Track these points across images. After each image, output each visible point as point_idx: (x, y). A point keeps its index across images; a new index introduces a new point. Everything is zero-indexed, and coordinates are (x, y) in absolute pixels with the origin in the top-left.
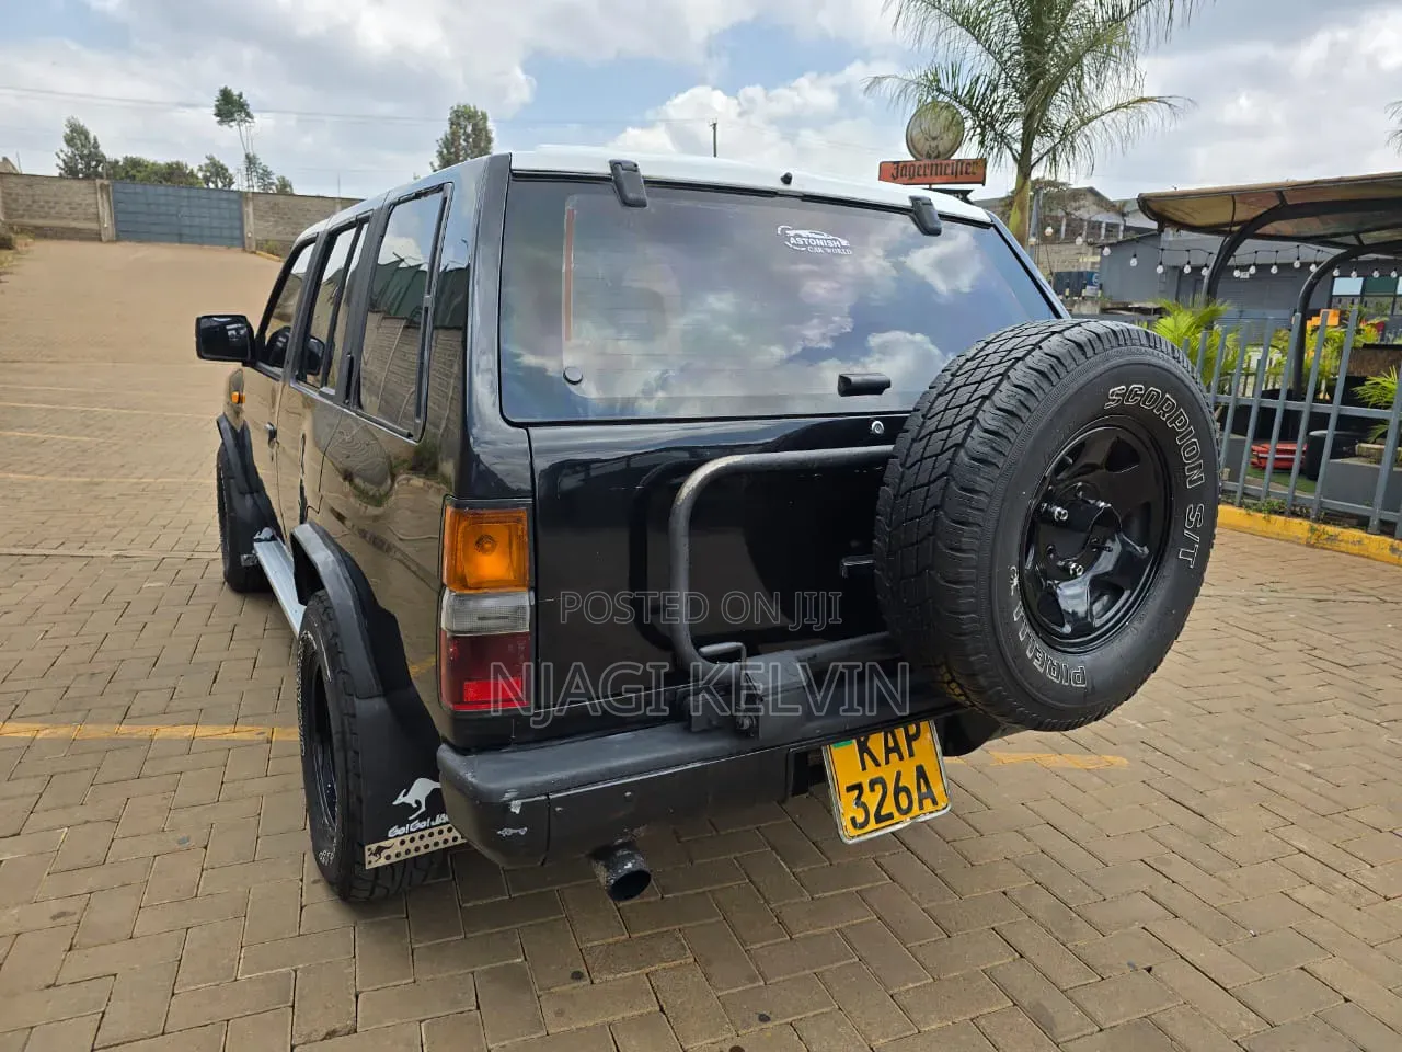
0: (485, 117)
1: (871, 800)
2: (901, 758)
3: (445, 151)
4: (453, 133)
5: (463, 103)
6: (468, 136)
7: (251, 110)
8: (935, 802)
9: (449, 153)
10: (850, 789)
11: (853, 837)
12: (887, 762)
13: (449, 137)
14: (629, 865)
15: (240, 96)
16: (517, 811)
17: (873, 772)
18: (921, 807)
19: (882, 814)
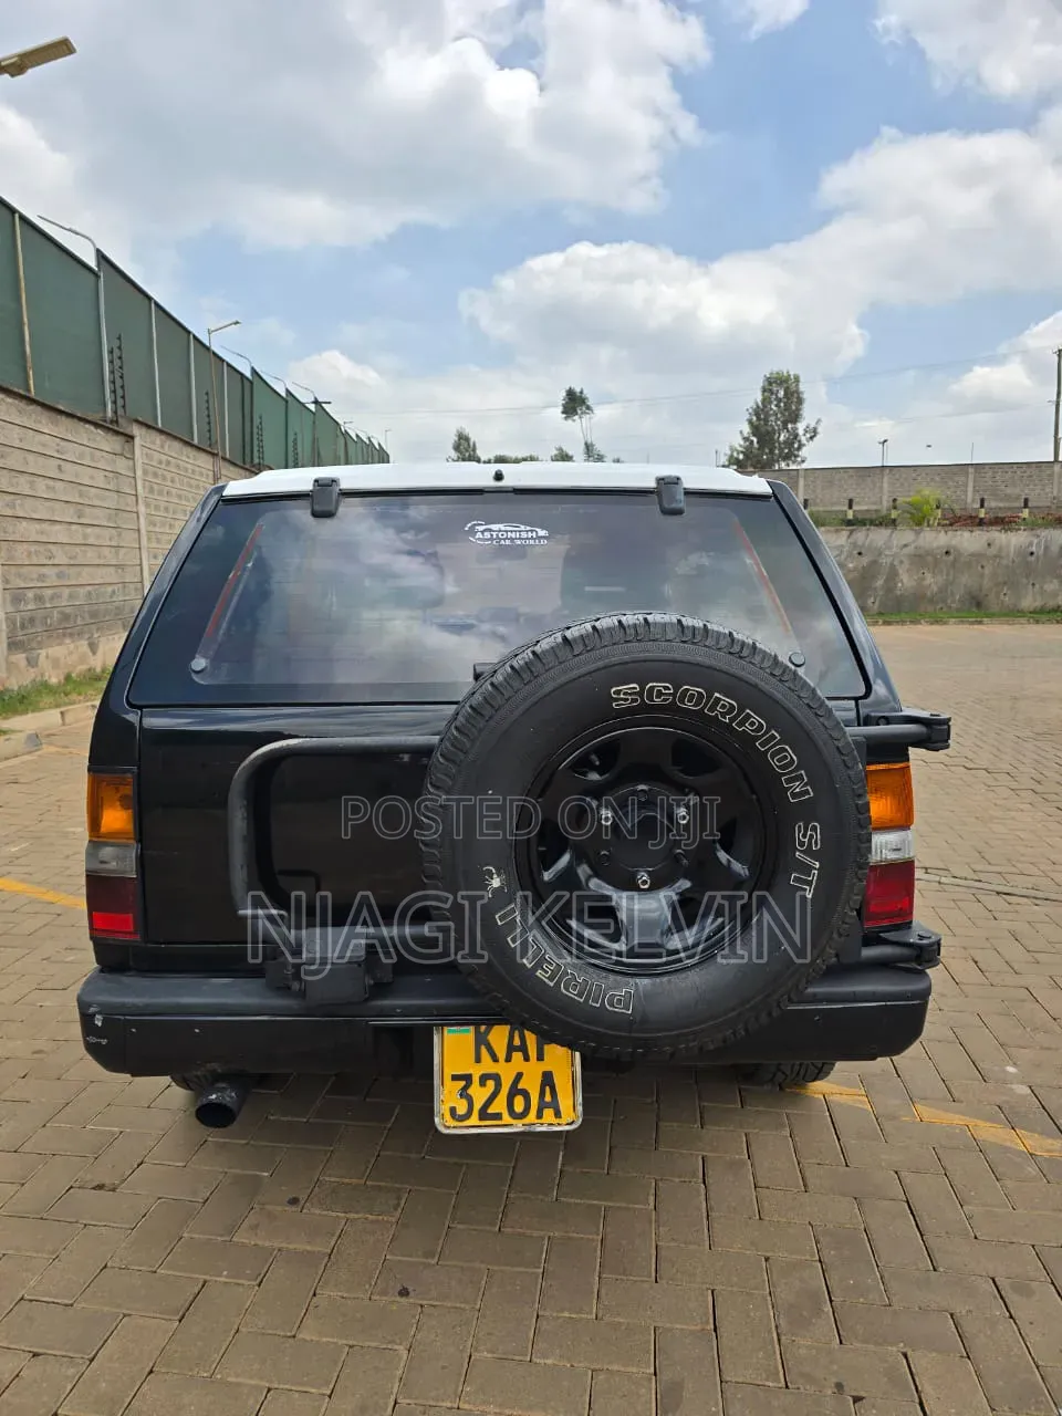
0: (797, 379)
1: (480, 1094)
2: (527, 1059)
3: (755, 418)
4: (764, 401)
5: (775, 370)
6: (779, 400)
7: (590, 403)
8: (558, 1114)
9: (759, 419)
10: (455, 1078)
11: (449, 1127)
12: (508, 1059)
13: (760, 404)
14: (214, 1096)
15: (581, 392)
16: (100, 1024)
17: (488, 1066)
18: (540, 1115)
19: (490, 1111)
